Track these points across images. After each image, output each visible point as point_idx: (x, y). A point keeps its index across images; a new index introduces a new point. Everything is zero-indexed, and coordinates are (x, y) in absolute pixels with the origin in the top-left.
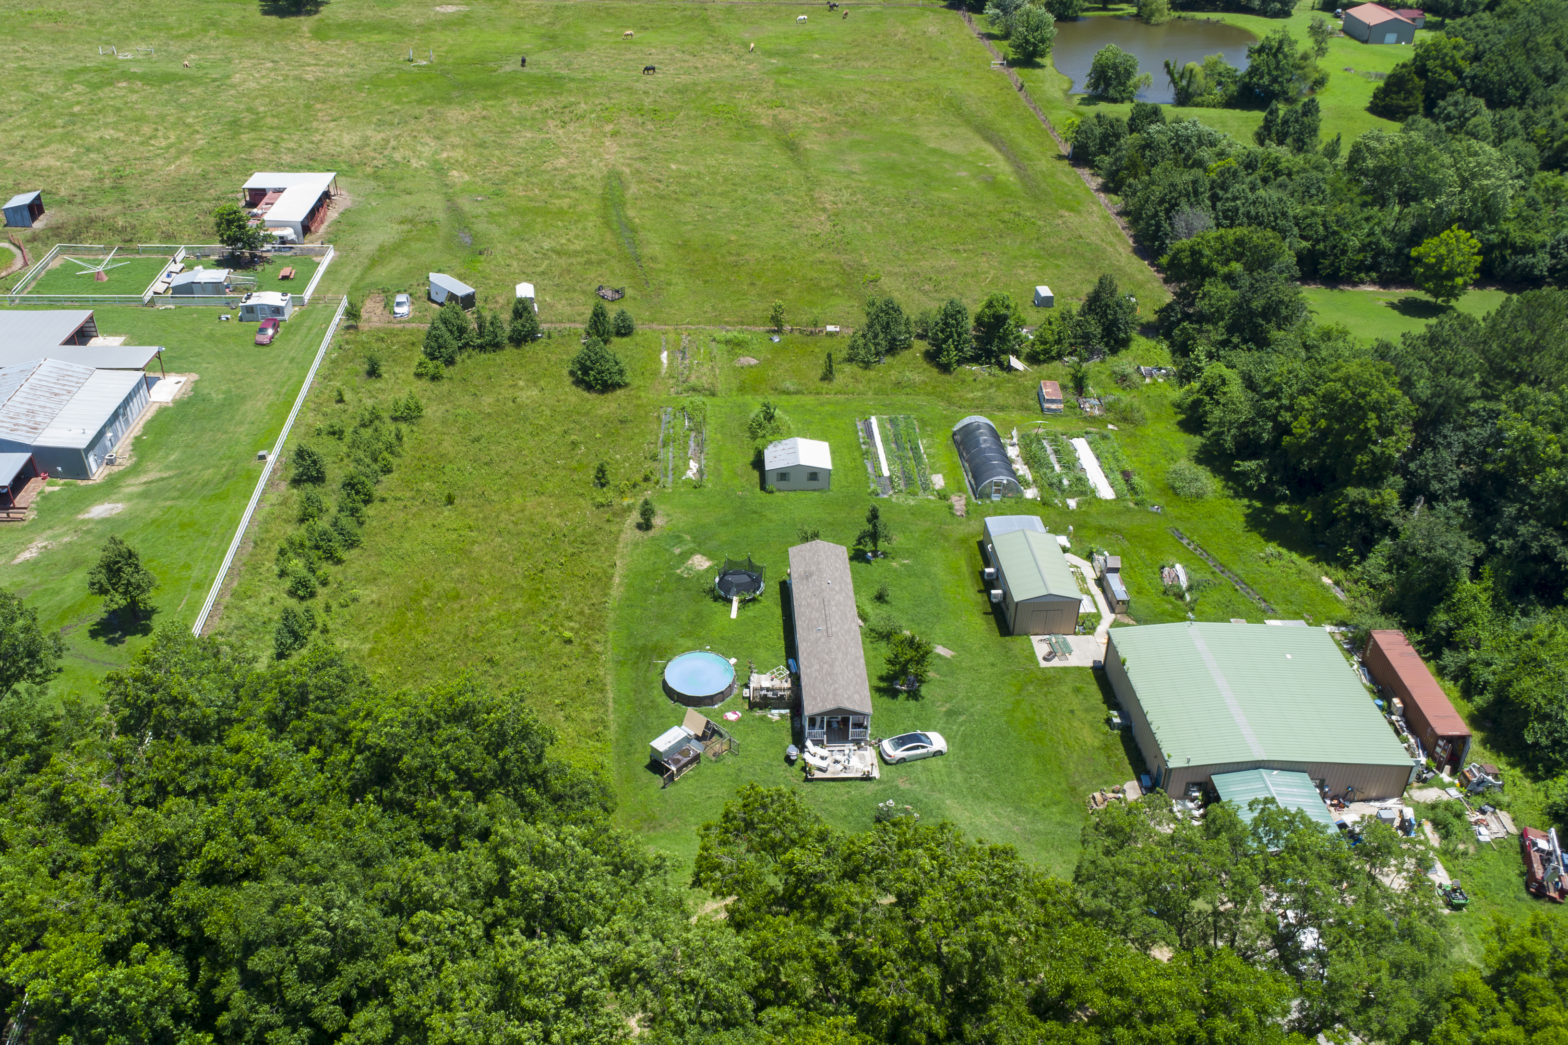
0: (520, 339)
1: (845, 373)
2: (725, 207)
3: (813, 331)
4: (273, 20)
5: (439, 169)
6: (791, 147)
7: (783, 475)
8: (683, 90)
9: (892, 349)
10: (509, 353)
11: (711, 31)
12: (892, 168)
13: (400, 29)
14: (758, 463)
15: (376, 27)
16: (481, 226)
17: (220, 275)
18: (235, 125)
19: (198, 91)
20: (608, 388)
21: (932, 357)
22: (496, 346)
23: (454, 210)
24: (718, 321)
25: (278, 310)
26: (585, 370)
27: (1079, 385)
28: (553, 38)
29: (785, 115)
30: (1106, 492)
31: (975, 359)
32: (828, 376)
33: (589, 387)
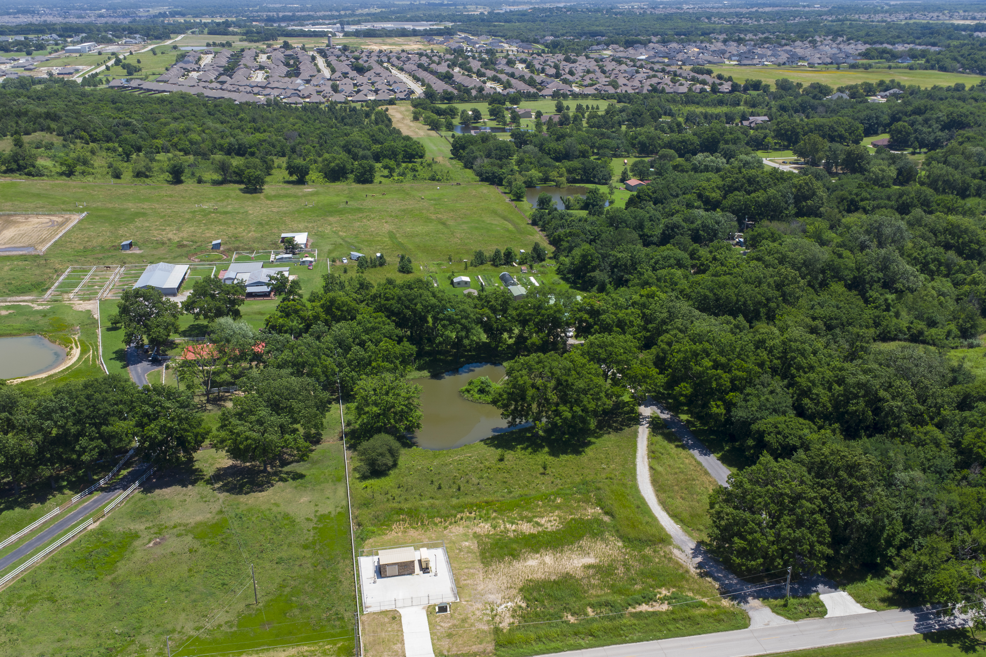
0: (382, 264)
1: (470, 268)
2: (428, 238)
3: (461, 261)
4: (248, 195)
5: (335, 233)
6: (444, 224)
7: (459, 283)
8: (404, 210)
9: (482, 263)
10: (379, 268)
11: (407, 194)
12: (476, 228)
13: (295, 196)
14: (452, 283)
15: (286, 196)
16: (356, 244)
17: (290, 255)
18: (260, 224)
19: (240, 216)
20: (409, 272)
21: (493, 265)
22: (375, 266)
23: (346, 242)
24: (433, 260)
25: (311, 262)
26: (403, 268)
27: (531, 267)
28: (352, 197)
29: (439, 216)
30: (537, 284)
31: (505, 264)
32: (466, 268)
33: (404, 272)
